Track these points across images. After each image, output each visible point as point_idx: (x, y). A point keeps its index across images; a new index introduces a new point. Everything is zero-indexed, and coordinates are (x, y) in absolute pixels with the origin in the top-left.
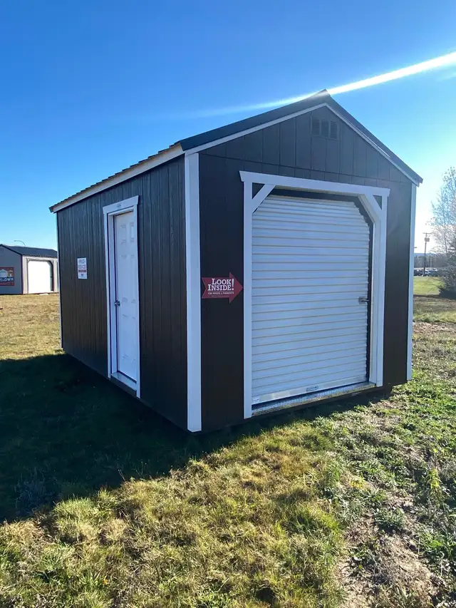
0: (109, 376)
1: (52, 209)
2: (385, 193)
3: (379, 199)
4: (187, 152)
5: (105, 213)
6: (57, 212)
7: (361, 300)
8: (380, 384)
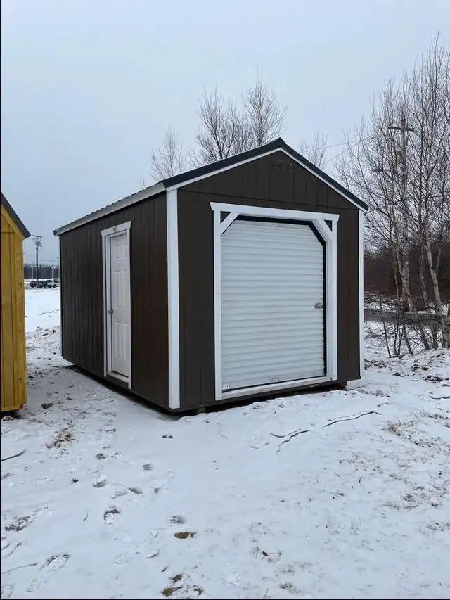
0: (105, 375)
1: (55, 232)
2: (335, 218)
3: (329, 223)
4: (168, 189)
5: (103, 236)
6: (60, 235)
7: (317, 306)
8: (335, 378)
